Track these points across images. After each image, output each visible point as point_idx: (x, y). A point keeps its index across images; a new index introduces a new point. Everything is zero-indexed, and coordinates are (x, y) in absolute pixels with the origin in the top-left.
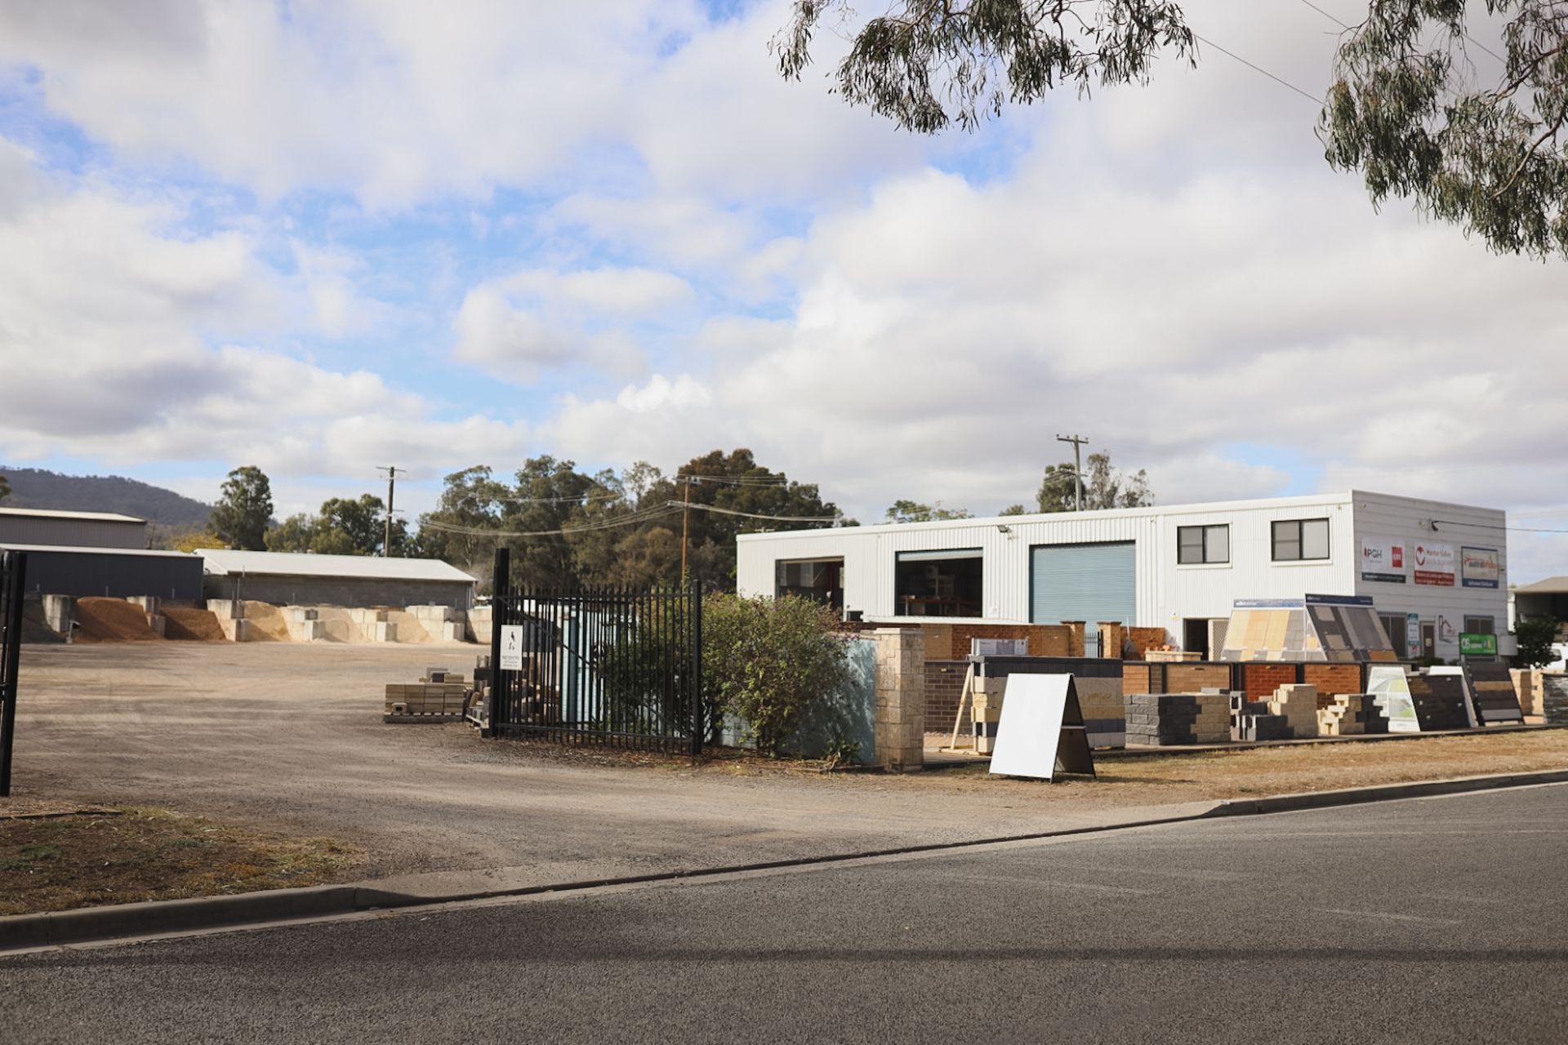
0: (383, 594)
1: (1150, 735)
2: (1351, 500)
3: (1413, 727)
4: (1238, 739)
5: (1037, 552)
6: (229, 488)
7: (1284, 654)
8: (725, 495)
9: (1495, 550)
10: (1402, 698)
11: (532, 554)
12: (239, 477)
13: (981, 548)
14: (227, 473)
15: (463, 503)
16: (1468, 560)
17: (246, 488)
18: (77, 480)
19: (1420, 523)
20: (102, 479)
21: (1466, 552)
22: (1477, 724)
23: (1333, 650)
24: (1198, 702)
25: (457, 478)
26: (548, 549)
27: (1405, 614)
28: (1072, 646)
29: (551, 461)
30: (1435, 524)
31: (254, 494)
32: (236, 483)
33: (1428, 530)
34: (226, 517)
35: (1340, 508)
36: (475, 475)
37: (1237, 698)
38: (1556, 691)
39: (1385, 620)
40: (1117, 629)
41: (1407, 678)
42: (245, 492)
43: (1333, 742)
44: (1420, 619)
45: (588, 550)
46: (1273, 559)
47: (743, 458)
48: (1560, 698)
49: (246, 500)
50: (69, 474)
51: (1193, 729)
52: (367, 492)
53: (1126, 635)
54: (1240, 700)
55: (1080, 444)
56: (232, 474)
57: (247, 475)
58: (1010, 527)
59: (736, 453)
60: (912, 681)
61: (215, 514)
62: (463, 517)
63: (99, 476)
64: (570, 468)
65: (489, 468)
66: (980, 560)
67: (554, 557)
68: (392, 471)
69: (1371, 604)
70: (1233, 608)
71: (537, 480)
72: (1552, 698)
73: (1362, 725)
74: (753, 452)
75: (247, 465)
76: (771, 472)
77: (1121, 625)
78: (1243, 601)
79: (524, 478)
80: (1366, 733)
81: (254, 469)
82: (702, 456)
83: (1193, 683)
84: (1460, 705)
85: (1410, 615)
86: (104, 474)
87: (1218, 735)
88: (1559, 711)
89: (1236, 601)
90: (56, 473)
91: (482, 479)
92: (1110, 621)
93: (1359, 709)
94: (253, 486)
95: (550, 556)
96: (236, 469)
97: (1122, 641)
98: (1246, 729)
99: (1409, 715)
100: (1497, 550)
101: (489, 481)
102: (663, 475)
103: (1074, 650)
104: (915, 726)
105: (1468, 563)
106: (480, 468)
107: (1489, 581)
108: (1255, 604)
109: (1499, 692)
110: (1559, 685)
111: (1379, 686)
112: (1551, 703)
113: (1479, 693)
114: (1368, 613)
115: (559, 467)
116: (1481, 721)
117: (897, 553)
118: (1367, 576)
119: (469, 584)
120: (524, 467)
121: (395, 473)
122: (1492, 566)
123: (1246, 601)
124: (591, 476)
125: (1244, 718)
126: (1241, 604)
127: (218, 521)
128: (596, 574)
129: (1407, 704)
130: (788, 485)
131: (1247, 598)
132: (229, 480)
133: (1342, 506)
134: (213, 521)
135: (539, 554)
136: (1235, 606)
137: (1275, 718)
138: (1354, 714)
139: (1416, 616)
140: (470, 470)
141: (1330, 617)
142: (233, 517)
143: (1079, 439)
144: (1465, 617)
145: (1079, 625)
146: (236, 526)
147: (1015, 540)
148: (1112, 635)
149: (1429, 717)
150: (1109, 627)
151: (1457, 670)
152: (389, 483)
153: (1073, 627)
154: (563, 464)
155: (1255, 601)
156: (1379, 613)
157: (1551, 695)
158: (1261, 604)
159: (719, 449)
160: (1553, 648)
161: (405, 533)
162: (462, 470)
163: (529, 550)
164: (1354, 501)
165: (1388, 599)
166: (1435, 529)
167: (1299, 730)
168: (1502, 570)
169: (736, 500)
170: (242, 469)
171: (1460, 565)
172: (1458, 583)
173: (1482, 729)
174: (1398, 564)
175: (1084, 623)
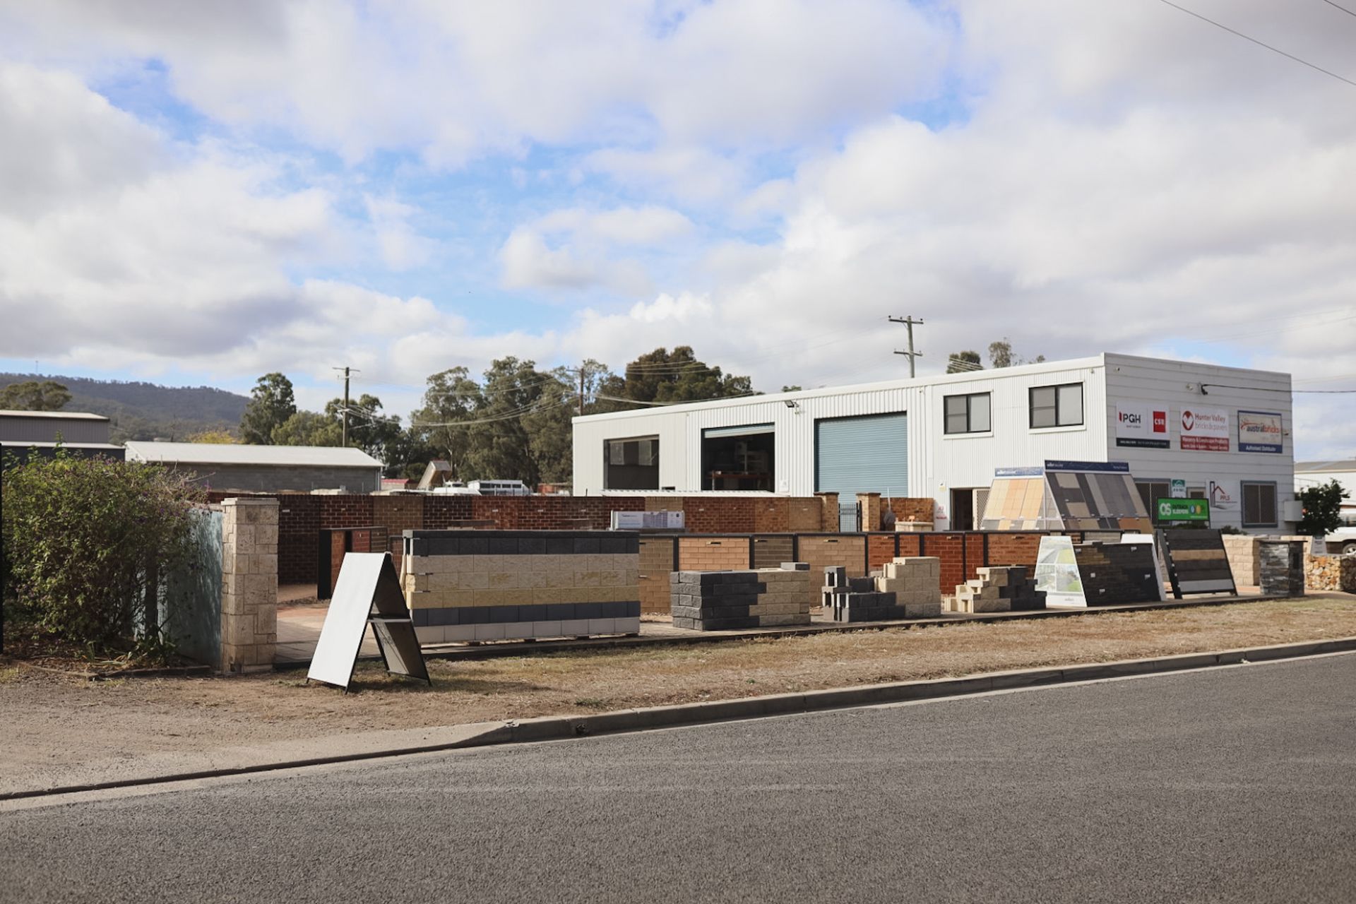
0: (296, 480)
1: (694, 619)
2: (1103, 363)
3: (1080, 602)
4: (832, 620)
5: (822, 425)
6: (258, 392)
7: (1039, 523)
8: (665, 387)
9: (1280, 415)
10: (1070, 570)
11: (497, 443)
12: (266, 383)
13: (773, 424)
14: (257, 379)
15: (444, 401)
16: (1246, 424)
17: (273, 391)
18: (174, 390)
19: (1188, 387)
20: (194, 389)
21: (1243, 417)
22: (1172, 596)
23: (1074, 518)
24: (760, 580)
25: (439, 377)
26: (514, 439)
27: (1169, 480)
28: (825, 518)
29: (515, 361)
30: (1204, 388)
31: (279, 398)
32: (264, 388)
33: (1198, 394)
34: (256, 418)
35: (1092, 372)
36: (455, 375)
37: (833, 574)
38: (1274, 560)
39: (1142, 487)
40: (876, 500)
41: (1075, 547)
42: (271, 395)
43: (963, 621)
44: (1187, 485)
45: (543, 439)
46: (1031, 426)
47: (684, 354)
48: (1277, 567)
49: (273, 402)
50: (168, 385)
51: (753, 610)
52: (366, 393)
53: (887, 505)
54: (836, 576)
55: (913, 325)
56: (260, 380)
57: (273, 381)
58: (798, 402)
59: (677, 350)
60: (257, 563)
61: (247, 415)
62: (446, 414)
63: (192, 387)
64: (532, 367)
65: (466, 369)
66: (773, 434)
67: (519, 446)
68: (347, 371)
69: (1128, 470)
70: (995, 478)
71: (502, 378)
72: (1269, 567)
73: (1007, 602)
74: (693, 349)
75: (273, 372)
76: (707, 366)
77: (881, 496)
78: (1003, 470)
79: (491, 376)
80: (1013, 610)
81: (279, 375)
82: (648, 354)
83: (827, 556)
84: (1148, 576)
85: (1175, 482)
86: (196, 385)
87: (791, 617)
88: (1275, 580)
89: (997, 470)
90: (157, 385)
91: (461, 379)
92: (867, 493)
93: (1004, 583)
94: (279, 390)
95: (514, 445)
96: (264, 375)
97: (881, 512)
98: (841, 609)
99: (1076, 590)
100: (1282, 415)
101: (466, 380)
102: (610, 370)
103: (826, 521)
104: (261, 617)
105: (1246, 427)
106: (459, 369)
107: (1271, 446)
108: (1014, 472)
109: (1204, 561)
110: (1276, 553)
111: (1047, 557)
112: (1269, 572)
113: (1177, 563)
114: (1122, 479)
115: (521, 365)
116: (1177, 593)
117: (703, 431)
118: (1122, 442)
119: (377, 469)
120: (492, 367)
121: (350, 373)
122: (1274, 430)
123: (1006, 470)
124: (548, 373)
125: (838, 595)
126: (1001, 472)
127: (250, 421)
128: (551, 461)
129: (1075, 576)
130: (723, 377)
131: (1008, 467)
132: (258, 385)
133: (1095, 370)
134: (246, 421)
135: (504, 443)
136: (996, 475)
137: (880, 596)
138: (997, 589)
139: (1183, 482)
140: (451, 371)
141: (1075, 484)
142: (262, 418)
143: (913, 320)
144: (1242, 482)
145: (831, 497)
146: (265, 425)
147: (802, 415)
148: (870, 506)
149: (1102, 591)
150: (867, 498)
151: (1148, 538)
152: (344, 382)
153: (824, 498)
154: (525, 363)
155: (1014, 469)
156: (1135, 479)
157: (1268, 564)
158: (1020, 472)
159: (663, 347)
160: (1341, 513)
161: (400, 428)
162: (443, 371)
163: (495, 439)
164: (1106, 364)
165: (1146, 465)
166: (1205, 393)
167: (910, 608)
168: (1287, 434)
169: (675, 392)
170: (270, 375)
171: (1236, 428)
172: (1234, 448)
173: (1178, 601)
174: (1159, 428)
175: (837, 494)
